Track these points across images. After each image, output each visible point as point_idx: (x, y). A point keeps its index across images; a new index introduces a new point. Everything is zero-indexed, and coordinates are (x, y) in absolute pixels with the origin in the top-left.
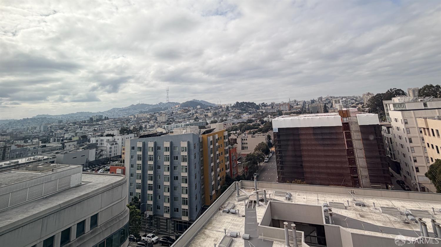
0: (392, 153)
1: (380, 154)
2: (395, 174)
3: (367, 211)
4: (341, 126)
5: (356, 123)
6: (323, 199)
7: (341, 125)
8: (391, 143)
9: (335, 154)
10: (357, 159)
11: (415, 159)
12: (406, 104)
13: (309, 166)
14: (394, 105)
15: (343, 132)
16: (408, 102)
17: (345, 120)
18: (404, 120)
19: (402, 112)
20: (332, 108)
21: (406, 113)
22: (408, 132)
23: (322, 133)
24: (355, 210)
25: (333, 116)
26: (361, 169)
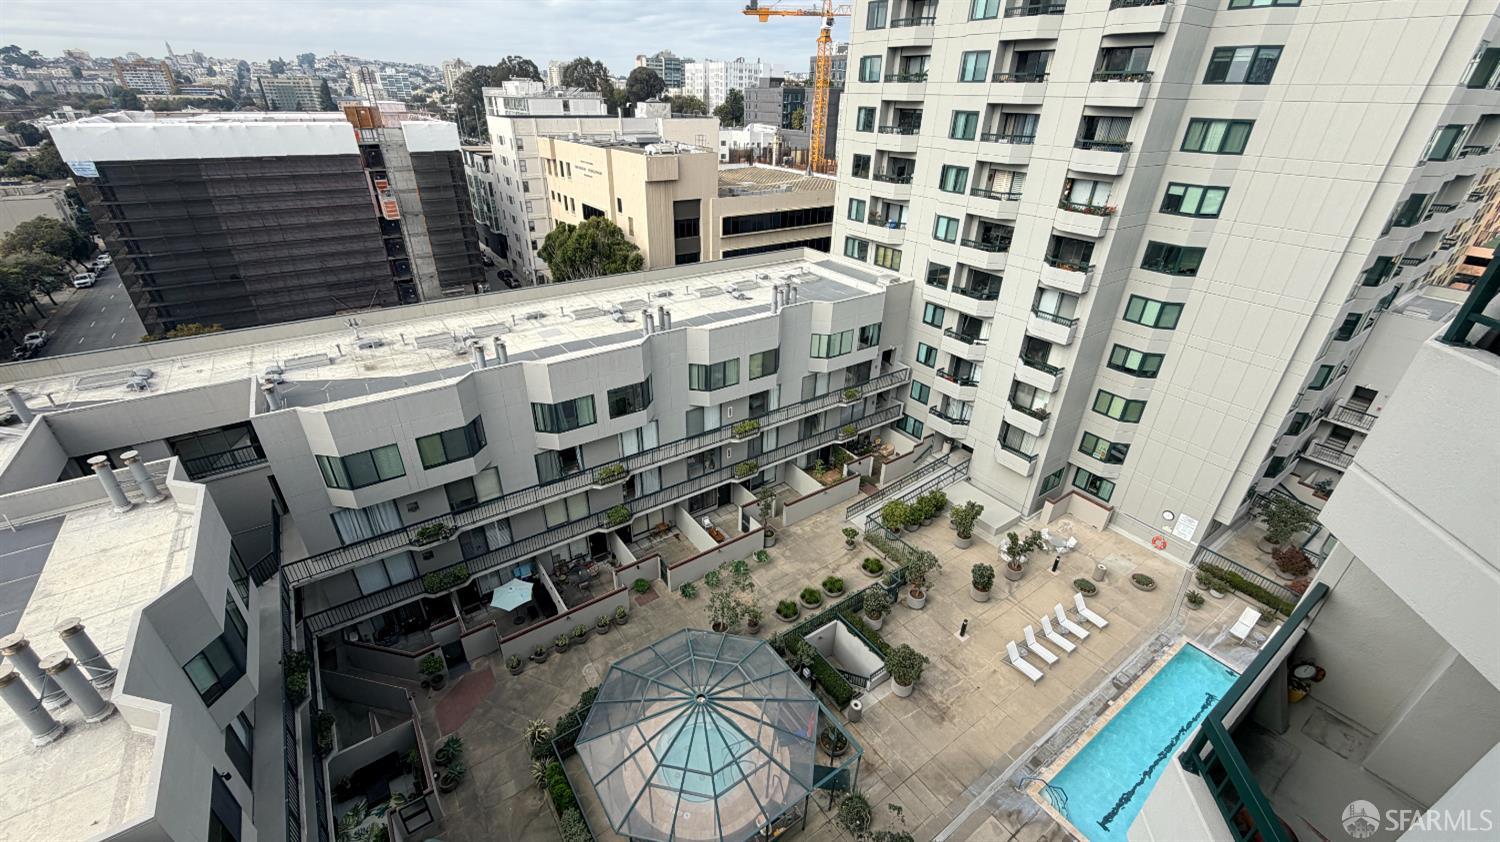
0: (493, 217)
1: (463, 222)
2: (498, 259)
3: (385, 354)
4: (356, 156)
5: (401, 146)
6: (270, 357)
7: (357, 151)
8: (492, 195)
9: (345, 232)
10: (407, 239)
11: (532, 225)
12: (530, 101)
13: (263, 275)
14: (507, 102)
15: (363, 173)
16: (535, 97)
17: (369, 137)
18: (517, 140)
19: (514, 123)
20: (351, 97)
21: (521, 123)
22: (523, 169)
23: (294, 177)
24: (356, 359)
25: (328, 124)
26: (419, 261)
